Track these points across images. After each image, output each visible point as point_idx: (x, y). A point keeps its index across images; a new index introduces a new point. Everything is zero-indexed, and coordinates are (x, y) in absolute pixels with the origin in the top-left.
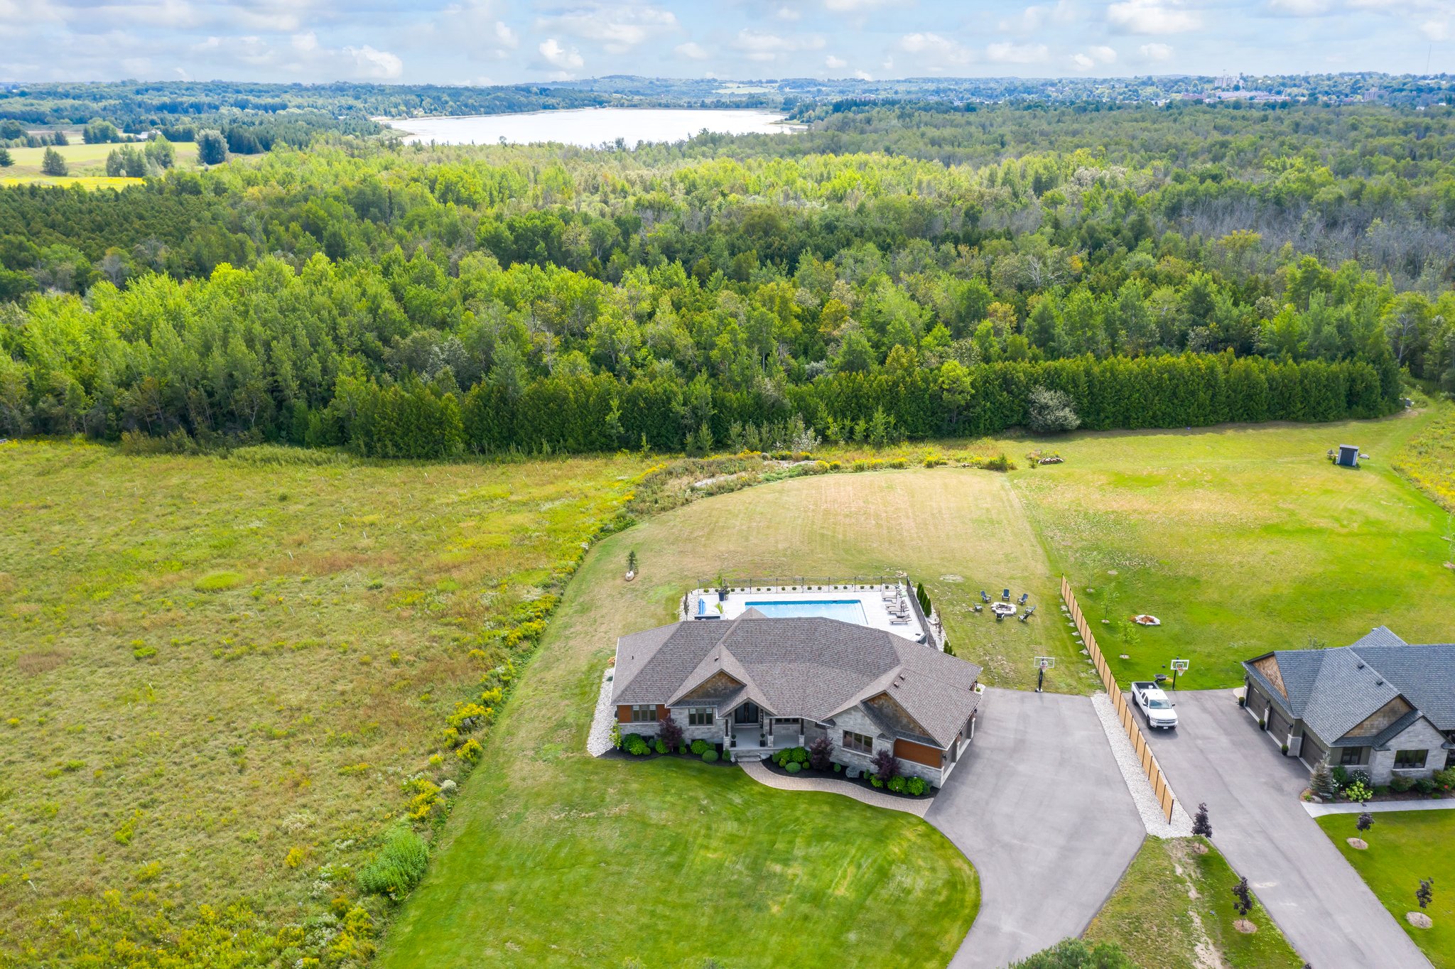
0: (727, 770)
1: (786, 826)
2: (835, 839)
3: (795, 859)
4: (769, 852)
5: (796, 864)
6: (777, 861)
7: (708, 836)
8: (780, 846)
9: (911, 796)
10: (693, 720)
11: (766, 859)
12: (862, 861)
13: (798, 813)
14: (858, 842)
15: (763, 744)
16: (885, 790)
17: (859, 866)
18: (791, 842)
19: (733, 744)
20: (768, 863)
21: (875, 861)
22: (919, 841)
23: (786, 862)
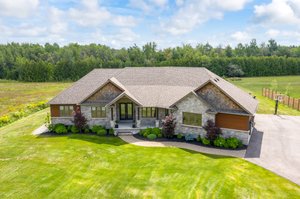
0: (111, 139)
1: (145, 164)
2: (182, 171)
3: (151, 185)
4: (129, 180)
5: (150, 188)
6: (135, 186)
7: (84, 171)
8: (139, 176)
9: (230, 148)
10: (94, 114)
11: (126, 185)
12: (207, 185)
13: (154, 158)
14: (201, 173)
15: (134, 126)
16: (212, 145)
17: (206, 189)
18: (149, 174)
19: (117, 126)
20: (127, 188)
21: (218, 186)
22: (248, 172)
23: (142, 187)
